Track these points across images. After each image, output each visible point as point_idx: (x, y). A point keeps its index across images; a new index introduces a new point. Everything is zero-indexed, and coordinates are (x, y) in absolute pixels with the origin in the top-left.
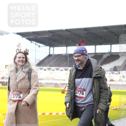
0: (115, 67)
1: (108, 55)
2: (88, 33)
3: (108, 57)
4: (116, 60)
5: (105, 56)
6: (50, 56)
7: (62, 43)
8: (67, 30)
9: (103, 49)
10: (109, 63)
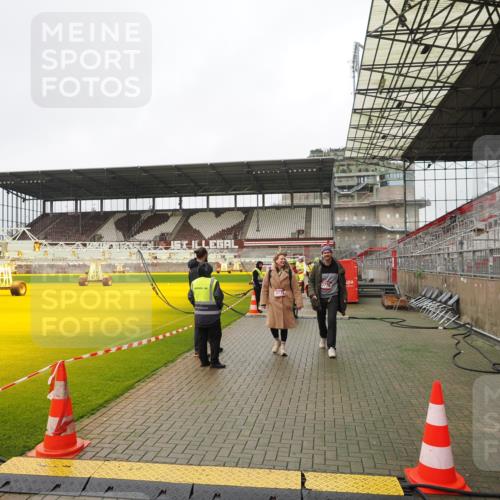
0: (163, 234)
1: (150, 214)
2: (114, 178)
3: (149, 218)
4: (163, 222)
5: (144, 217)
6: (44, 215)
7: (68, 195)
8: (77, 172)
9: (141, 204)
10: (151, 228)
